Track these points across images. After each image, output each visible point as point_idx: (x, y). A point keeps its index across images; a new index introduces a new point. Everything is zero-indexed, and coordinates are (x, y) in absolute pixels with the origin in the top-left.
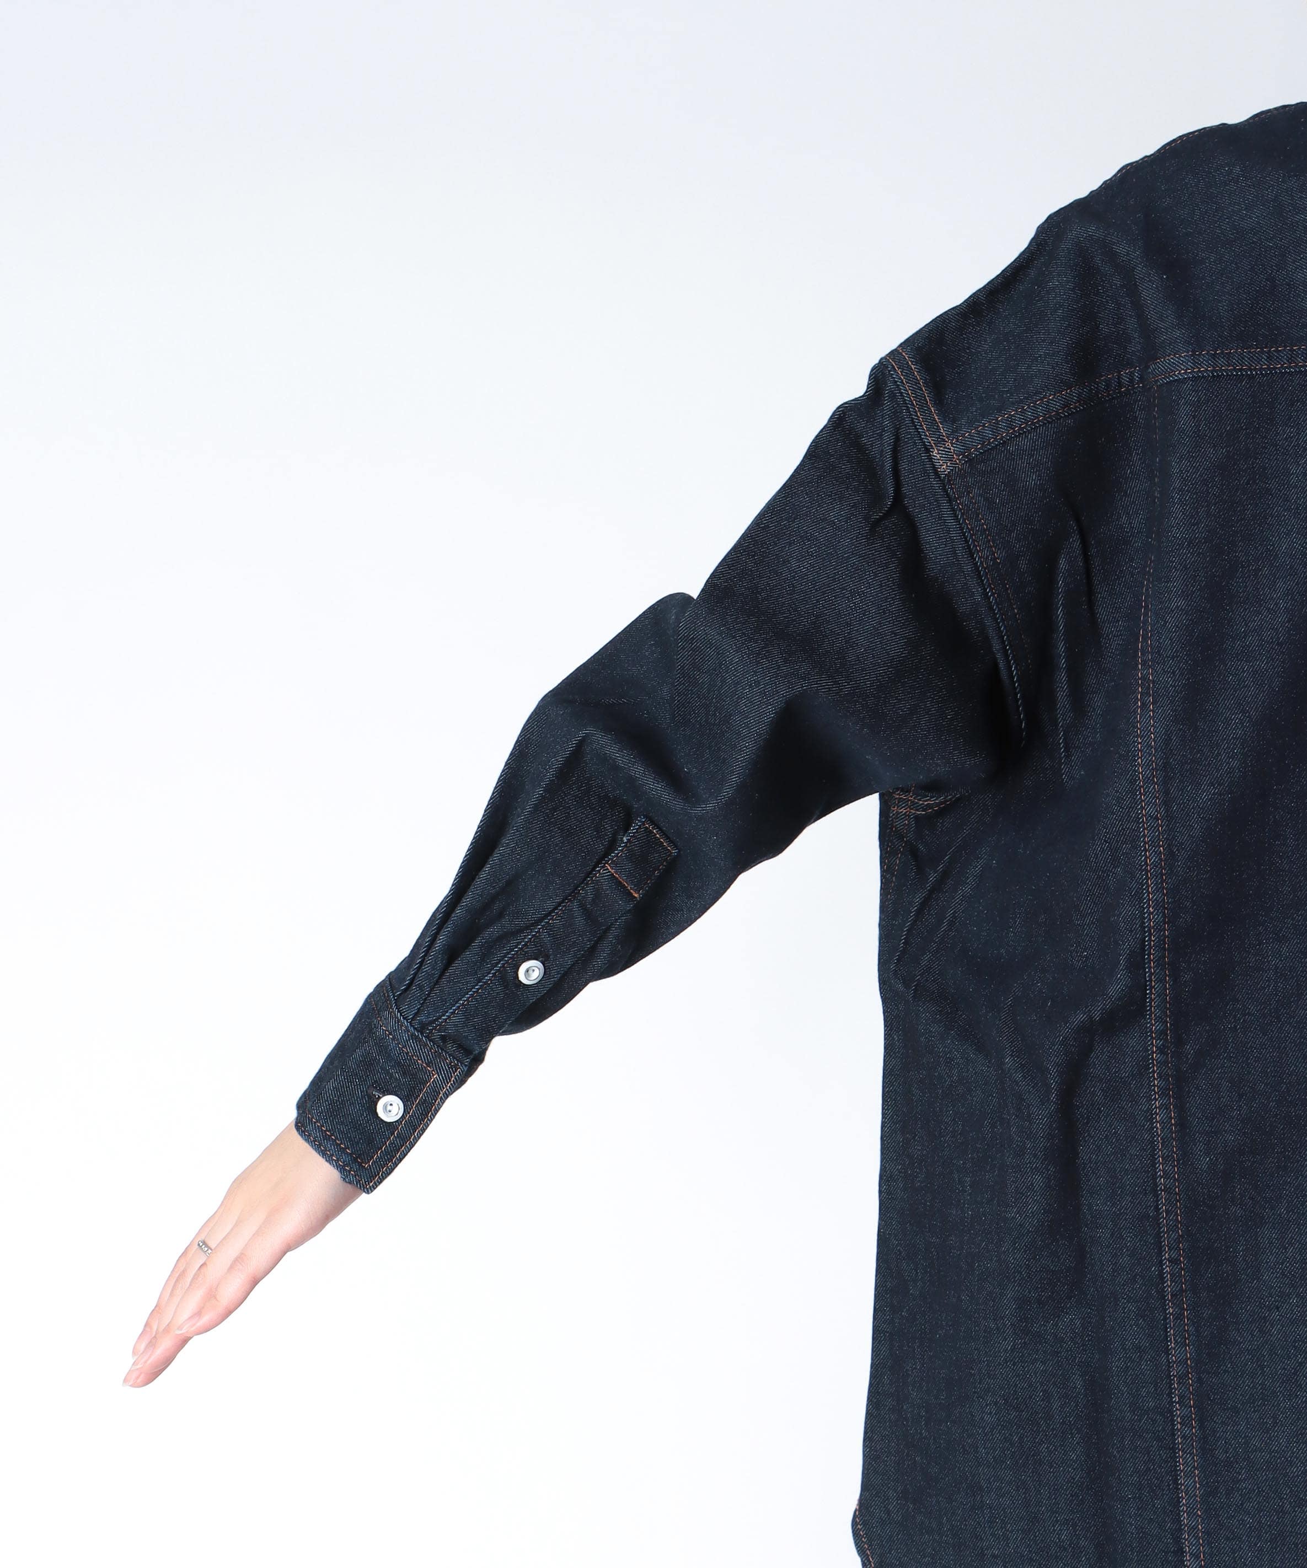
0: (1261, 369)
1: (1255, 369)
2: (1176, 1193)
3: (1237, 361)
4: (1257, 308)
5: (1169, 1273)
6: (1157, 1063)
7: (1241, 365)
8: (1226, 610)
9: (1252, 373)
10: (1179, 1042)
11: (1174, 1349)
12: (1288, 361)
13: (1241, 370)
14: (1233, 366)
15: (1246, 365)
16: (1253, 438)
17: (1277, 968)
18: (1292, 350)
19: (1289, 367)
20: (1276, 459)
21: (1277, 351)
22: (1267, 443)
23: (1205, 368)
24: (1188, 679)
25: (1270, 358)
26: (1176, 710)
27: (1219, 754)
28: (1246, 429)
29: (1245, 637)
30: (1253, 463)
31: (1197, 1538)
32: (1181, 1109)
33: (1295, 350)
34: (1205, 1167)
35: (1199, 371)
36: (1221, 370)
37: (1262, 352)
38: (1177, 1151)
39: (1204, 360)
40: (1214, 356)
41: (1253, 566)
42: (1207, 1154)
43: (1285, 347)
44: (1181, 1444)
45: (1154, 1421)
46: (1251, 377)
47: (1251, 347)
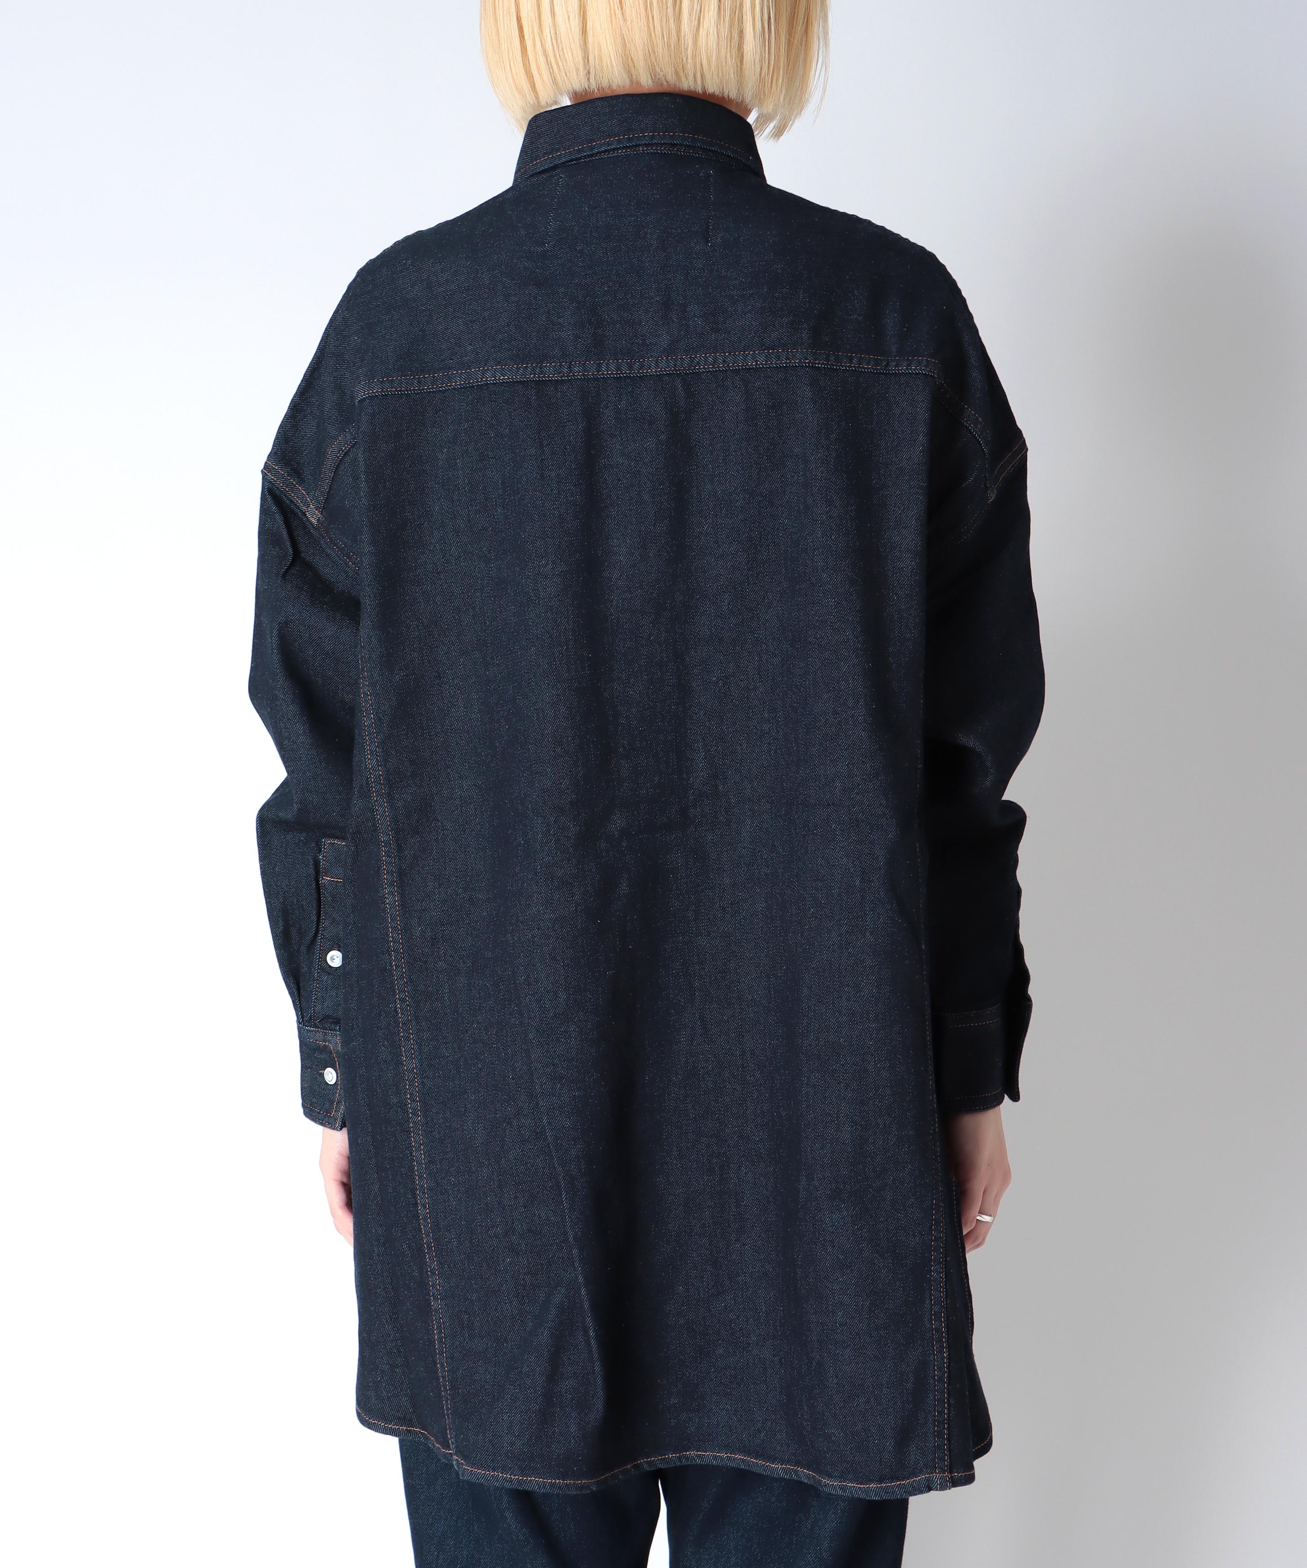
0: (414, 390)
1: (410, 390)
2: (401, 953)
3: (398, 385)
4: (412, 349)
5: (400, 1008)
6: (386, 863)
7: (400, 387)
8: (402, 552)
9: (408, 392)
10: (400, 849)
11: (405, 1061)
12: (431, 384)
13: (400, 391)
14: (395, 388)
15: (404, 388)
16: (412, 436)
17: (461, 797)
18: (434, 377)
19: (432, 388)
20: (428, 450)
21: (424, 377)
22: (421, 439)
23: (377, 390)
24: (380, 599)
25: (419, 382)
26: (373, 621)
27: (404, 649)
28: (407, 430)
29: (415, 569)
30: (413, 453)
31: (424, 1193)
32: (402, 895)
33: (435, 376)
34: (418, 934)
35: (373, 392)
36: (387, 391)
37: (414, 378)
38: (400, 924)
39: (375, 385)
40: (382, 382)
41: (418, 521)
42: (420, 925)
43: (429, 375)
44: (412, 1127)
45: (397, 1112)
46: (408, 395)
47: (407, 375)
